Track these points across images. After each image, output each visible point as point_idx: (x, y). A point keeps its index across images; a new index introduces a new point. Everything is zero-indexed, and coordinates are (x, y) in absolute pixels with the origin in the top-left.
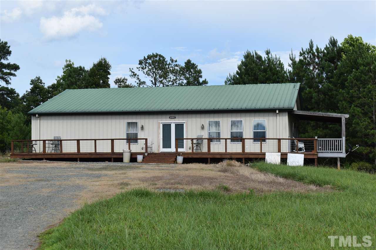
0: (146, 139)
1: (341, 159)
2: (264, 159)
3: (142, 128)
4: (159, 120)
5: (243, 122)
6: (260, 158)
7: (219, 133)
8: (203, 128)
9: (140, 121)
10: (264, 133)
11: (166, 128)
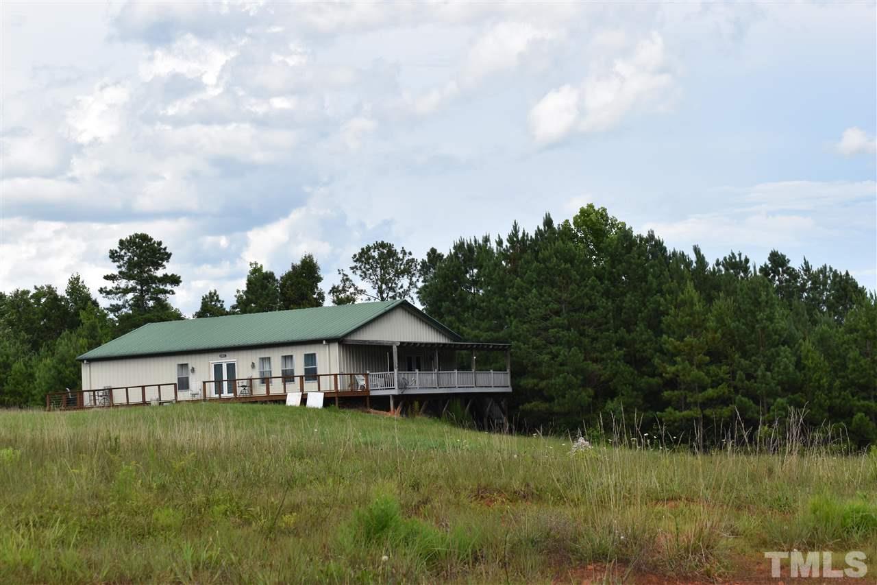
0: (204, 383)
1: (394, 396)
2: (284, 401)
3: (193, 370)
4: (211, 358)
5: (294, 357)
6: (281, 400)
7: (271, 372)
8: (253, 366)
9: (191, 361)
10: (315, 369)
11: (218, 368)
